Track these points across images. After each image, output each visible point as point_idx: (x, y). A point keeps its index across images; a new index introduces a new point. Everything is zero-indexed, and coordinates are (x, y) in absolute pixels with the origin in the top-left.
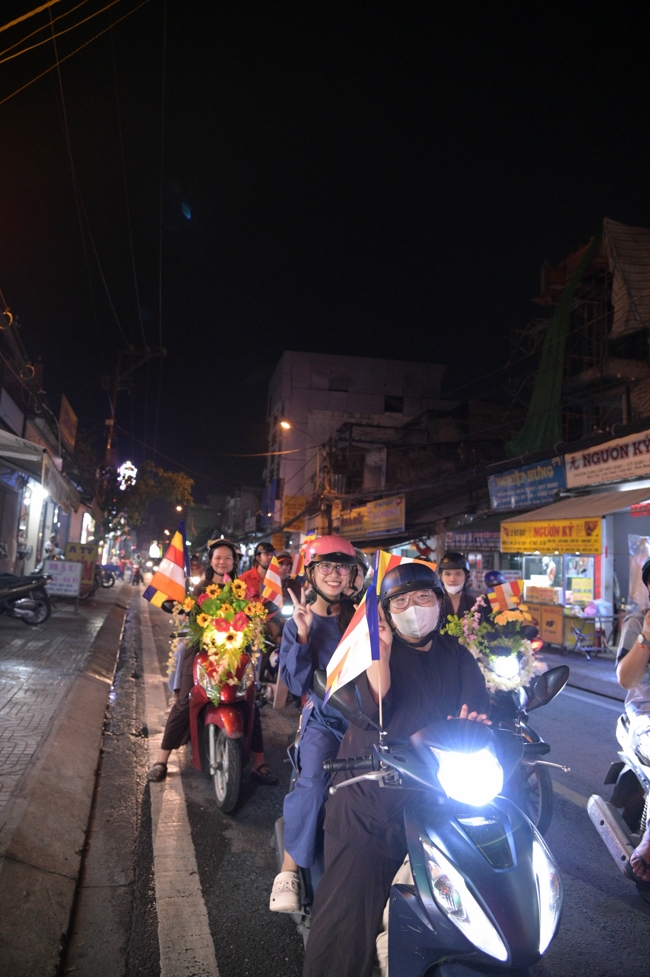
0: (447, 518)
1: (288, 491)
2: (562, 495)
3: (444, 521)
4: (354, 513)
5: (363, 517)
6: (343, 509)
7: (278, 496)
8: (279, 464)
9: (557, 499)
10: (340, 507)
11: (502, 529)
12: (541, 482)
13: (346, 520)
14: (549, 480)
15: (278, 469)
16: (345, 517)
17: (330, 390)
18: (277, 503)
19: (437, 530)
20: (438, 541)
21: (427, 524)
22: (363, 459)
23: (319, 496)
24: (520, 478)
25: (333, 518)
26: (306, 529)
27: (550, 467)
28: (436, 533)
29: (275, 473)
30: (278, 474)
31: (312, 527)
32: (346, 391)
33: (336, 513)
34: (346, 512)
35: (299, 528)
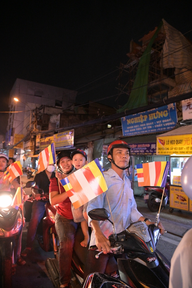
0: (93, 141)
1: (16, 132)
2: (181, 124)
3: (91, 142)
4: (47, 139)
5: (51, 141)
6: (42, 137)
7: (12, 135)
8: (13, 122)
9: (177, 126)
10: (40, 137)
11: (158, 141)
12: (158, 119)
13: (43, 142)
14: (164, 118)
15: (13, 125)
16: (42, 141)
17: (35, 95)
18: (12, 137)
19: (88, 146)
20: (89, 151)
21: (83, 143)
22: (49, 120)
23: (31, 132)
24: (144, 118)
25: (37, 142)
26: (23, 147)
27: (166, 111)
28: (88, 148)
29: (11, 126)
30: (12, 126)
31: (26, 147)
32: (41, 97)
33: (38, 140)
34: (43, 139)
35: (20, 147)
